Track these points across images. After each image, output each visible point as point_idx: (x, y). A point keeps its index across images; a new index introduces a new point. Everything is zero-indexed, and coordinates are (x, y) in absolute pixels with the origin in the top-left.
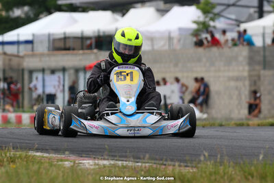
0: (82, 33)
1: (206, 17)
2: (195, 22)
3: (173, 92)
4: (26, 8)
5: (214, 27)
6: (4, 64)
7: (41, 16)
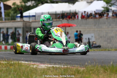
0: (56, 12)
1: (108, 5)
2: (103, 7)
3: (92, 36)
4: (33, 2)
5: (111, 9)
6: (23, 25)
7: (39, 5)
